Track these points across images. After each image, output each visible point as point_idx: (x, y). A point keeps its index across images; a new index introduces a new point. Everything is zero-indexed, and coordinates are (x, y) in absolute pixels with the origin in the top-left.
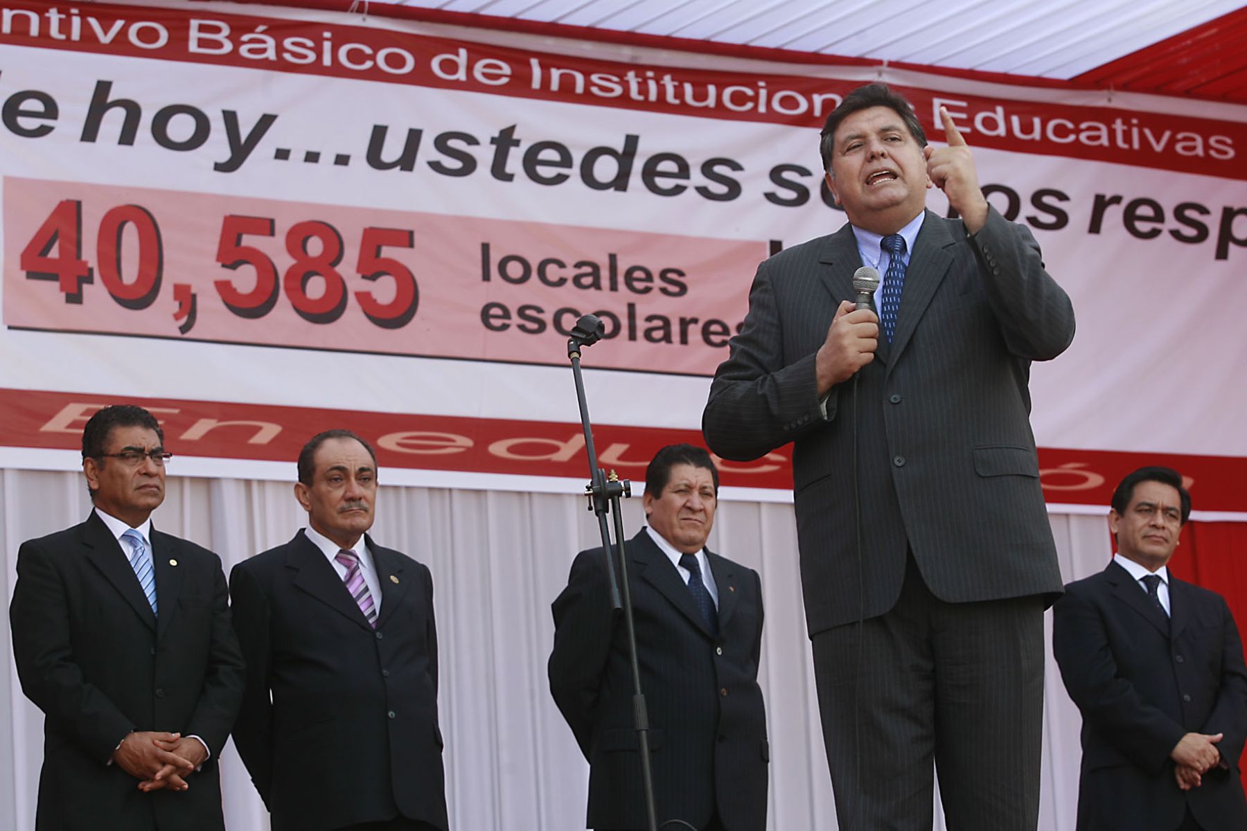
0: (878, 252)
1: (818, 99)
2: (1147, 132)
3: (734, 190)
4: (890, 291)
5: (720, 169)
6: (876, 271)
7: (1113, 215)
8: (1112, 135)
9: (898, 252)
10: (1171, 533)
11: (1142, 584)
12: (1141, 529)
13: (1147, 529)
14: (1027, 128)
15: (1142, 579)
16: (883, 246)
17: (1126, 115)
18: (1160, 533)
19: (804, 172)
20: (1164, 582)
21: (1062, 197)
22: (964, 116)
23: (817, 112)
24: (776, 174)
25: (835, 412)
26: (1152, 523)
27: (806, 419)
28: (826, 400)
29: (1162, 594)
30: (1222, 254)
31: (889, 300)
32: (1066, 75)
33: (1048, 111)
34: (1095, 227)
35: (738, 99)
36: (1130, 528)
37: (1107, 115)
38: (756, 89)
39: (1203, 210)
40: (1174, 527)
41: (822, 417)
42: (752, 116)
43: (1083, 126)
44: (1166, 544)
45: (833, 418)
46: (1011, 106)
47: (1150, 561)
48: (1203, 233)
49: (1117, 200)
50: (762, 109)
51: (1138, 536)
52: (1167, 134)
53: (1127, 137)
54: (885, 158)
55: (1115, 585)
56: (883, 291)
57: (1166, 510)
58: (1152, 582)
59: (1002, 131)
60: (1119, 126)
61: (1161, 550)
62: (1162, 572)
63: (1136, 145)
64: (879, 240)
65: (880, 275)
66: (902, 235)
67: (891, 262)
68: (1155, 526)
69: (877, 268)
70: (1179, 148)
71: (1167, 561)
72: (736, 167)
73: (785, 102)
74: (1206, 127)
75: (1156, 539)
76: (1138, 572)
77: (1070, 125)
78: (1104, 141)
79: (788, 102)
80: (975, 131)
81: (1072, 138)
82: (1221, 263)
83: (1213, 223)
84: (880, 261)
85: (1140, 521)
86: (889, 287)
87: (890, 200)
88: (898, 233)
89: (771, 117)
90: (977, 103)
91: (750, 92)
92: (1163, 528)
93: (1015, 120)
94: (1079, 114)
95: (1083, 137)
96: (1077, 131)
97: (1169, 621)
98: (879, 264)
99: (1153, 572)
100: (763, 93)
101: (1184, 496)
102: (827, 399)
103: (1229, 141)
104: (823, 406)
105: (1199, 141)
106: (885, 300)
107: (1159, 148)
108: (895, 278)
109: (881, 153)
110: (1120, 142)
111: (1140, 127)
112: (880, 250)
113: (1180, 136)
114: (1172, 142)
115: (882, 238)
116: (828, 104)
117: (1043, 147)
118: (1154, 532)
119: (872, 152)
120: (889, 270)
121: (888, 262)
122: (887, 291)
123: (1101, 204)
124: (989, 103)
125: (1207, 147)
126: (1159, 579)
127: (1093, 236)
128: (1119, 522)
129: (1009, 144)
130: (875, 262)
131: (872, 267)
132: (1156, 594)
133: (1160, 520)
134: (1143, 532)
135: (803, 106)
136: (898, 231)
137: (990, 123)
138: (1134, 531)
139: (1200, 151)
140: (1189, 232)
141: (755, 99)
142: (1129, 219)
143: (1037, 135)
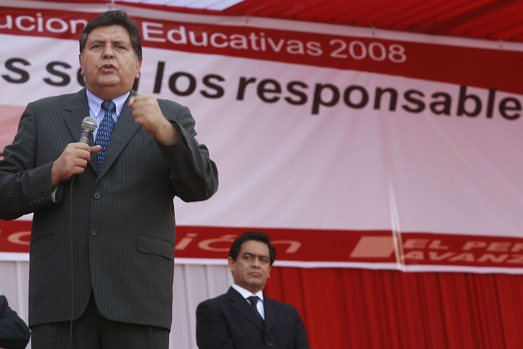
0: (99, 109)
1: (74, 24)
2: (270, 41)
3: (25, 77)
4: (102, 132)
5: (16, 65)
6: (96, 119)
7: (251, 90)
8: (249, 42)
9: (110, 111)
10: (263, 271)
11: (248, 301)
12: (246, 269)
13: (250, 269)
14: (199, 39)
15: (248, 298)
16: (103, 106)
17: (257, 31)
18: (257, 271)
19: (67, 66)
20: (261, 300)
21: (220, 79)
22: (160, 32)
23: (74, 30)
24: (50, 67)
25: (60, 198)
26: (253, 265)
27: (42, 199)
28: (56, 191)
29: (260, 307)
30: (315, 111)
31: (100, 138)
32: (221, 7)
33: (211, 29)
34: (240, 96)
35: (25, 23)
36: (240, 269)
37: (246, 31)
38: (36, 17)
39: (304, 86)
40: (265, 267)
41: (51, 200)
42: (35, 33)
43: (233, 37)
44: (261, 278)
45: (58, 201)
46: (189, 26)
47: (253, 288)
48: (304, 99)
49: (253, 80)
50: (40, 29)
51: (245, 274)
52: (281, 42)
53: (258, 43)
54: (113, 59)
55: (232, 301)
56: (98, 132)
57: (261, 258)
58: (254, 300)
59: (184, 41)
60: (253, 37)
61: (258, 281)
62: (260, 294)
63: (264, 48)
64: (101, 102)
65: (98, 122)
66: (114, 102)
67: (105, 116)
68: (254, 267)
69: (97, 118)
70: (289, 49)
71: (263, 287)
72: (26, 63)
73: (54, 25)
74: (305, 37)
75: (255, 274)
76: (246, 294)
77: (224, 37)
78: (245, 46)
79: (55, 25)
80: (168, 42)
81: (225, 44)
82: (315, 117)
83: (310, 93)
84: (99, 114)
85: (246, 265)
86: (102, 130)
87: (110, 83)
88: (112, 101)
89: (46, 34)
90: (168, 25)
91: (32, 19)
92: (259, 268)
93: (192, 35)
94: (229, 30)
95: (232, 44)
96: (229, 40)
97: (263, 322)
98: (98, 116)
99: (254, 294)
100: (40, 21)
101: (272, 249)
102: (57, 189)
103: (318, 45)
104: (54, 195)
105: (301, 46)
106: (98, 137)
107: (277, 49)
108: (106, 126)
109: (111, 56)
110: (254, 47)
111: (266, 37)
112: (100, 108)
113: (290, 42)
114: (285, 46)
115: (103, 101)
116: (79, 27)
117: (209, 50)
118: (254, 270)
119: (106, 54)
120: (103, 121)
121: (103, 116)
122: (100, 133)
123: (243, 83)
124: (176, 25)
125: (305, 48)
126: (257, 298)
127: (239, 102)
128: (234, 265)
129: (188, 48)
130: (96, 114)
131: (94, 117)
132: (256, 307)
133: (257, 263)
134: (248, 272)
135: (65, 27)
136: (113, 99)
137: (177, 36)
138: (242, 271)
139: (301, 51)
140: (296, 98)
141: (36, 23)
142: (261, 91)
143: (205, 43)
